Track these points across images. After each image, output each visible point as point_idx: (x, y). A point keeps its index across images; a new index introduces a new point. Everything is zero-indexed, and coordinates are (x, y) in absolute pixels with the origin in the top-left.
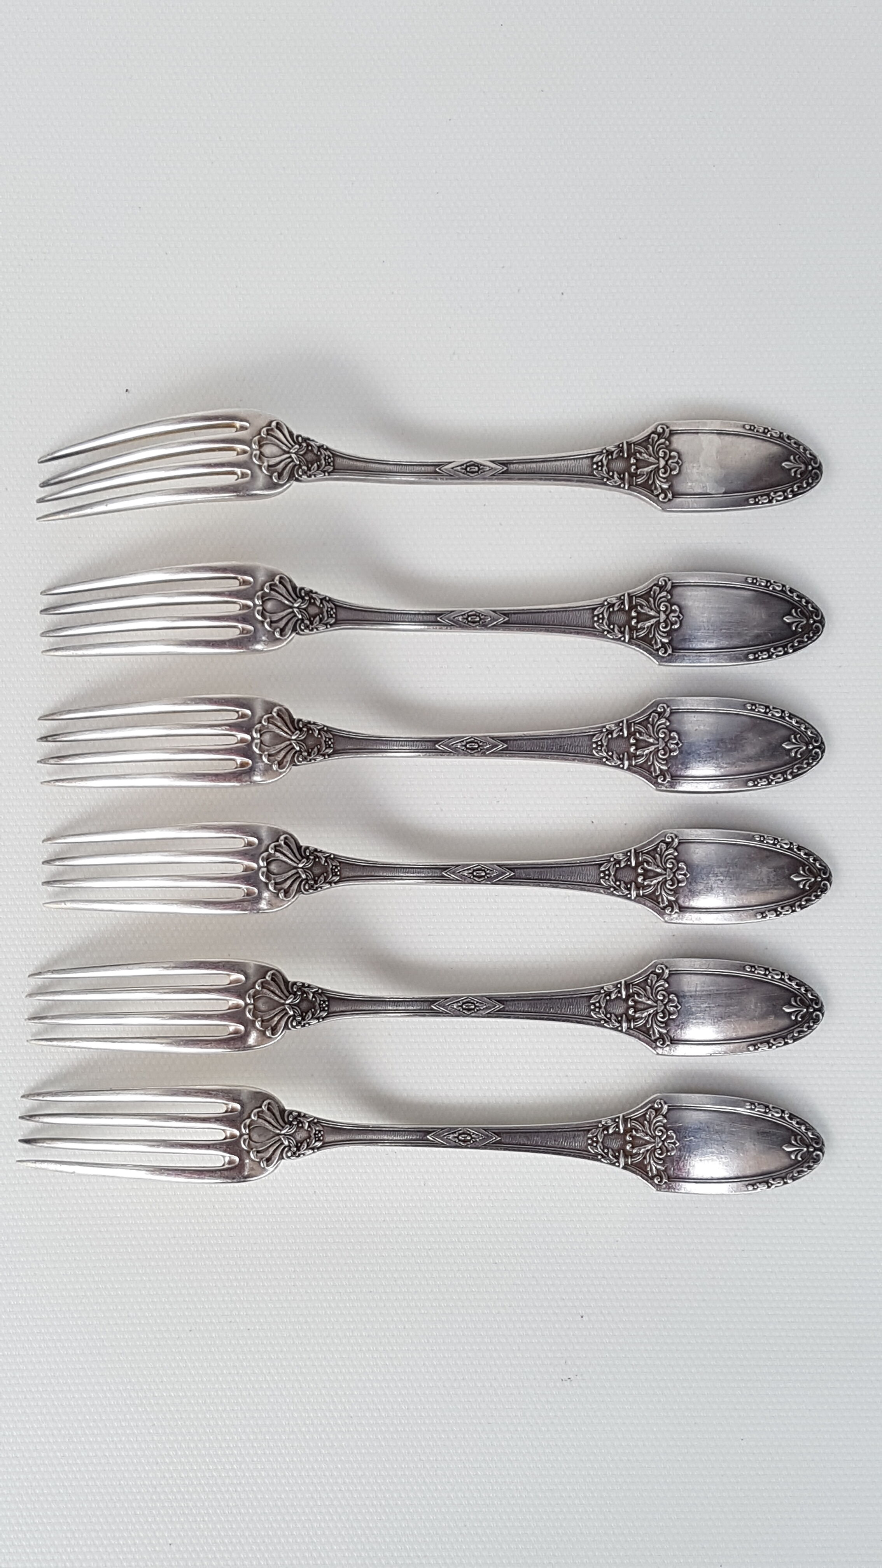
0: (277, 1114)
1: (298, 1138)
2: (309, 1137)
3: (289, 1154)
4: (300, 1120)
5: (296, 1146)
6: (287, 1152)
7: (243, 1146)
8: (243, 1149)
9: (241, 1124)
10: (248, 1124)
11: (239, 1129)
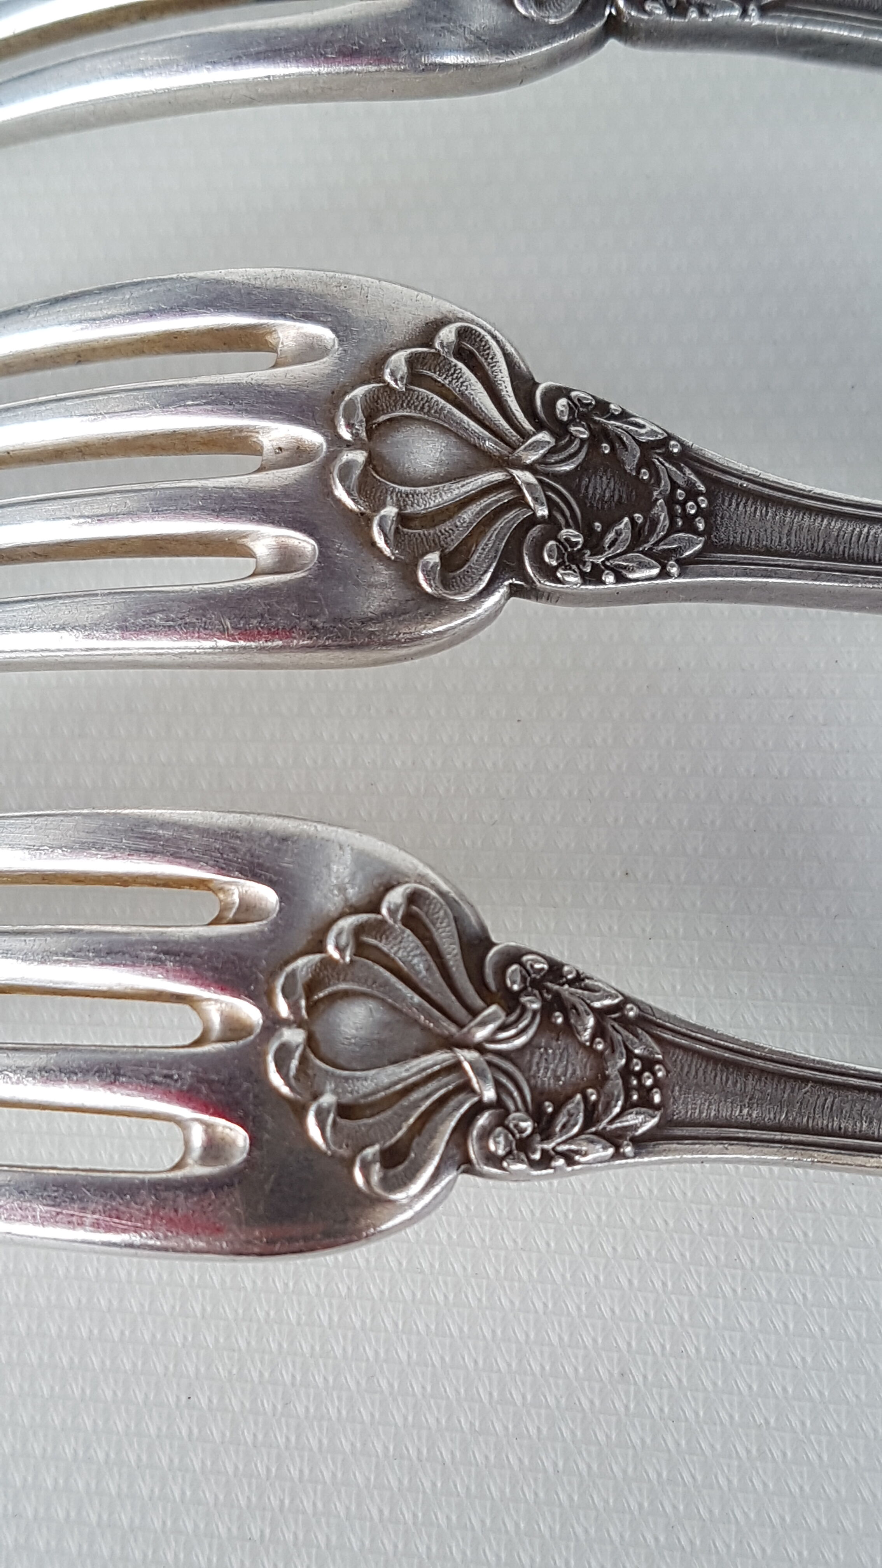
0: (452, 950)
1: (545, 1078)
2: (600, 1081)
3: (496, 1145)
4: (557, 995)
5: (537, 1114)
6: (486, 1134)
7: (276, 1079)
8: (275, 1091)
9: (273, 975)
10: (303, 976)
11: (263, 999)
